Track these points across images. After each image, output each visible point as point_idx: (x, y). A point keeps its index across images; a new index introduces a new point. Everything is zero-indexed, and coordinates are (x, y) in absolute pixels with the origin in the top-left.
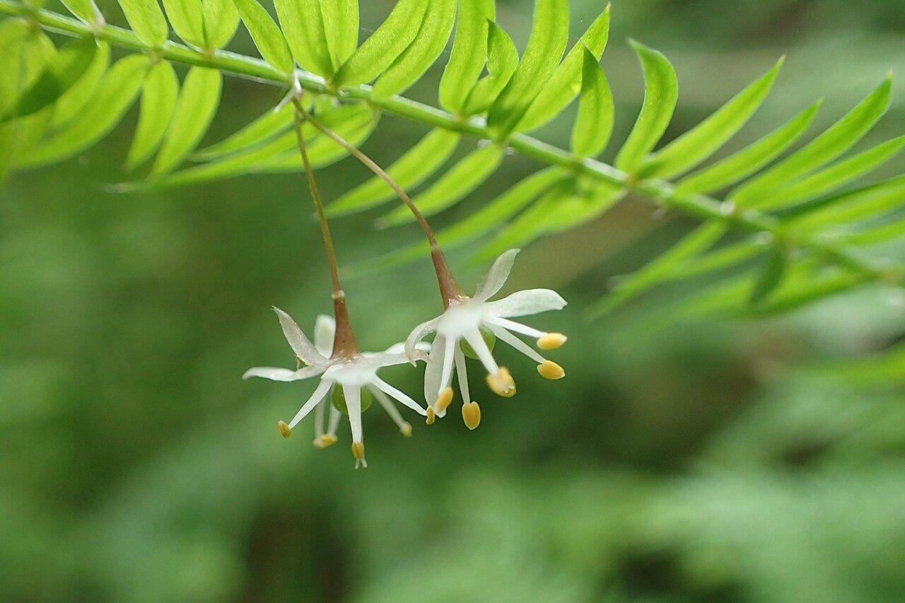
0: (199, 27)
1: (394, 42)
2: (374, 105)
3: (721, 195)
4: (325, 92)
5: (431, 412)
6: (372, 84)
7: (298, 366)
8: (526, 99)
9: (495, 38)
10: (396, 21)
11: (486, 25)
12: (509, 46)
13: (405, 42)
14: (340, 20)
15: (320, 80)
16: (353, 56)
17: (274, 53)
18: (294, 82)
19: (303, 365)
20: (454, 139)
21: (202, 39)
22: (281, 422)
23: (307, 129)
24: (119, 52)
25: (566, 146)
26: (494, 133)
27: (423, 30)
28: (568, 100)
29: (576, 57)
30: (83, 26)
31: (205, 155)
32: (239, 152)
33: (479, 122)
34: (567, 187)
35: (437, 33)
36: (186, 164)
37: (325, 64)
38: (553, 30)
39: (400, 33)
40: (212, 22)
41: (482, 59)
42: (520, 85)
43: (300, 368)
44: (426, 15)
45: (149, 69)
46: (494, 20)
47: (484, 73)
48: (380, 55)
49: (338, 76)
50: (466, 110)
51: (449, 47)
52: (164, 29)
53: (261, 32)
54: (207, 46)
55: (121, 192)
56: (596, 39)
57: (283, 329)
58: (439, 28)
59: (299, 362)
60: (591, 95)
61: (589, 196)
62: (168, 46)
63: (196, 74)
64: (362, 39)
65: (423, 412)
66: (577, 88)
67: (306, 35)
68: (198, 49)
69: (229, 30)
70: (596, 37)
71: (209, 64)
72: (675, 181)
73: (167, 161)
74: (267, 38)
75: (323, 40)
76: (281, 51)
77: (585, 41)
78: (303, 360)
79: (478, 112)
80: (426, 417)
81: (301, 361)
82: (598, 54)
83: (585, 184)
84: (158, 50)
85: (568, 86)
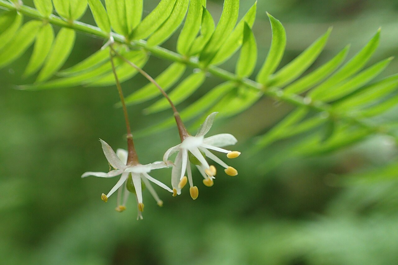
0: (67, 8)
1: (159, 18)
2: (146, 50)
3: (304, 94)
4: (124, 43)
5: (175, 191)
6: (146, 40)
7: (110, 170)
8: (218, 47)
9: (205, 16)
10: (161, 7)
11: (202, 9)
12: (211, 21)
13: (164, 18)
14: (134, 8)
15: (122, 37)
16: (139, 25)
17: (102, 22)
18: (110, 37)
19: (113, 169)
20: (182, 68)
21: (68, 15)
22: (103, 194)
23: (115, 61)
24: (27, 18)
25: (233, 71)
26: (202, 65)
27: (173, 12)
28: (236, 48)
29: (241, 26)
30: (11, 5)
31: (64, 73)
32: (81, 72)
33: (194, 60)
34: (234, 93)
35: (179, 14)
36: (54, 77)
37: (125, 29)
38: (232, 11)
39: (162, 14)
40: (74, 6)
41: (199, 27)
42: (215, 40)
43: (111, 170)
44: (175, 4)
45: (41, 28)
46: (205, 7)
47: (199, 35)
48: (152, 24)
49: (131, 35)
50: (189, 54)
51: (184, 21)
52: (50, 9)
53: (97, 12)
54: (70, 18)
55: (21, 90)
56: (250, 18)
57: (104, 151)
58: (180, 11)
59: (110, 167)
60: (247, 45)
61: (244, 97)
62: (51, 17)
63: (64, 31)
64: (144, 16)
65: (172, 191)
66: (240, 42)
67: (118, 14)
68: (66, 19)
69: (82, 11)
70: (250, 17)
71: (70, 27)
72: (283, 88)
73: (44, 75)
74: (100, 15)
75: (125, 18)
76: (106, 22)
77: (245, 19)
78: (113, 166)
79: (194, 54)
80: (173, 193)
81: (112, 167)
82: (251, 25)
83: (242, 91)
84: (47, 18)
85: (236, 41)
